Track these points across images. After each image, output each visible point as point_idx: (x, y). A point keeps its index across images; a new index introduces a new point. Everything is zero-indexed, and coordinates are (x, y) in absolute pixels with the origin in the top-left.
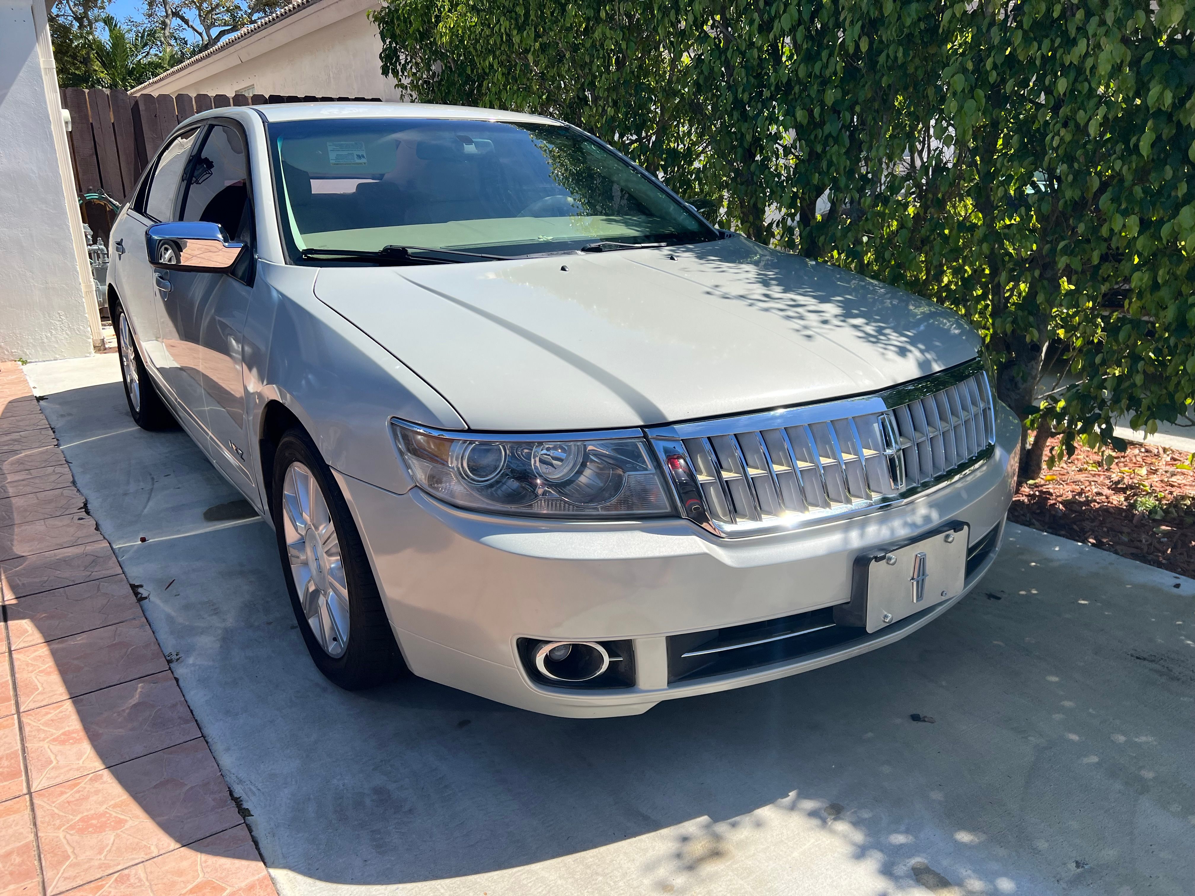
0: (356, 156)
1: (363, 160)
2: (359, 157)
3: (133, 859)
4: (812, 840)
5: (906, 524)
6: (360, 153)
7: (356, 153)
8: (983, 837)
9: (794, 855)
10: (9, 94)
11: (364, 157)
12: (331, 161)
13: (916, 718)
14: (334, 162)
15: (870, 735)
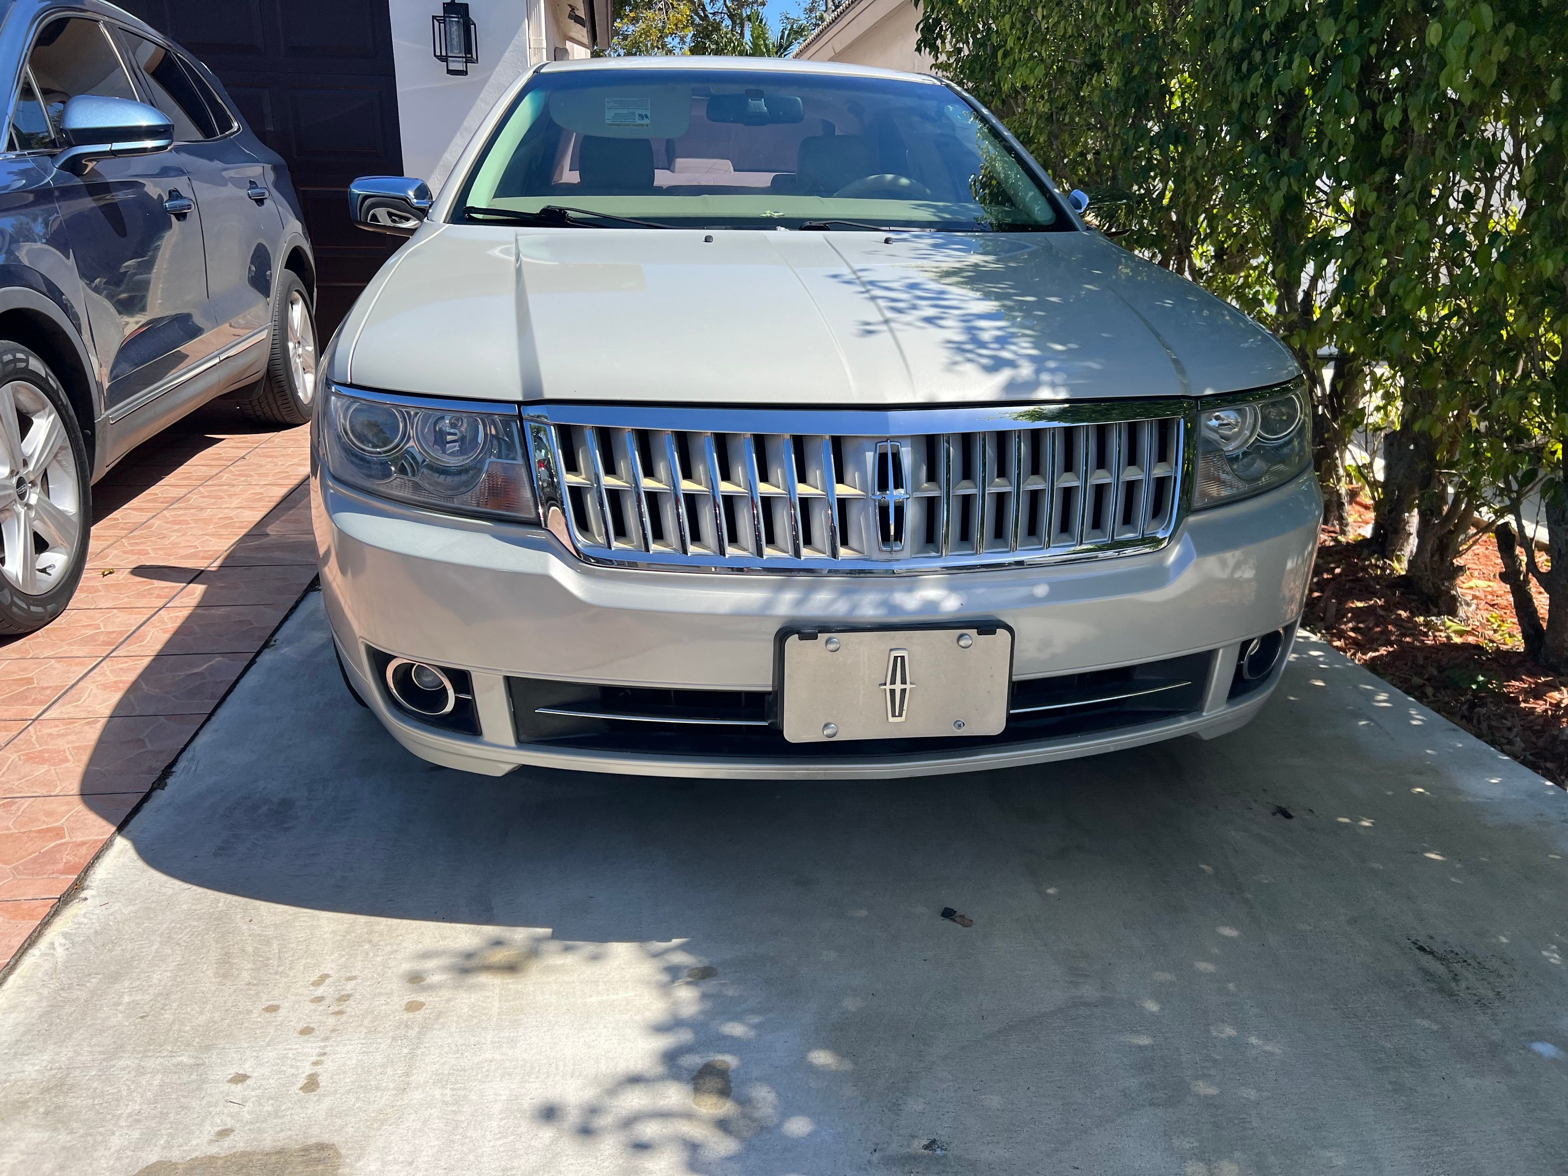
0: (637, 116)
1: (646, 121)
2: (642, 117)
3: (36, 792)
4: (631, 994)
5: (884, 604)
6: (643, 113)
7: (638, 112)
8: (847, 1066)
9: (589, 1000)
10: (493, 77)
11: (647, 117)
12: (607, 121)
13: (948, 913)
14: (610, 122)
15: (863, 913)
